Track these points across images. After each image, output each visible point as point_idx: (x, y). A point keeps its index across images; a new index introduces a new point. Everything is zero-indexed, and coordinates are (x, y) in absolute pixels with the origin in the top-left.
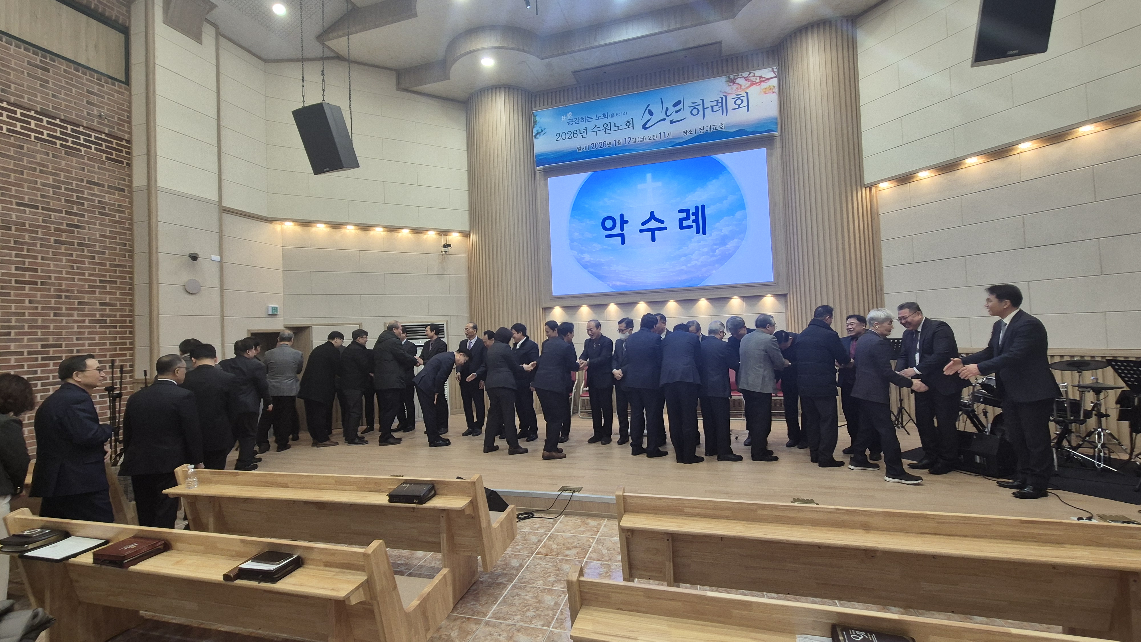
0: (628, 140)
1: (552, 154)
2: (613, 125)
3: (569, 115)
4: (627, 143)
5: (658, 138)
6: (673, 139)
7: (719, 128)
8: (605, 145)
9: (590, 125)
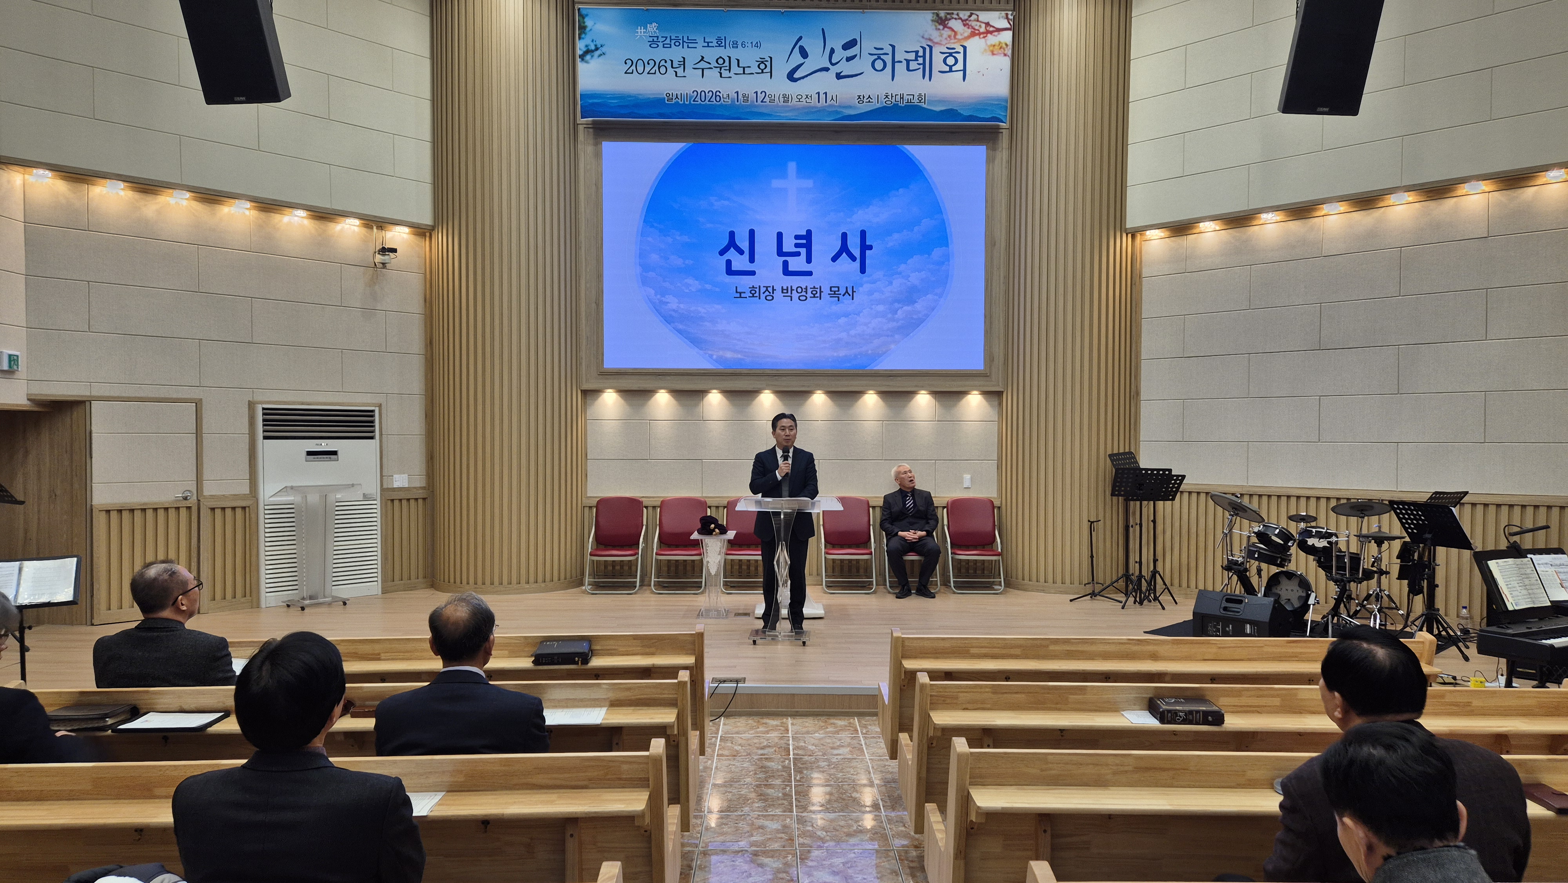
0: (761, 97)
1: (614, 98)
2: (734, 63)
3: (652, 28)
4: (759, 100)
5: (814, 102)
6: (840, 106)
7: (916, 101)
8: (718, 100)
9: (692, 56)
